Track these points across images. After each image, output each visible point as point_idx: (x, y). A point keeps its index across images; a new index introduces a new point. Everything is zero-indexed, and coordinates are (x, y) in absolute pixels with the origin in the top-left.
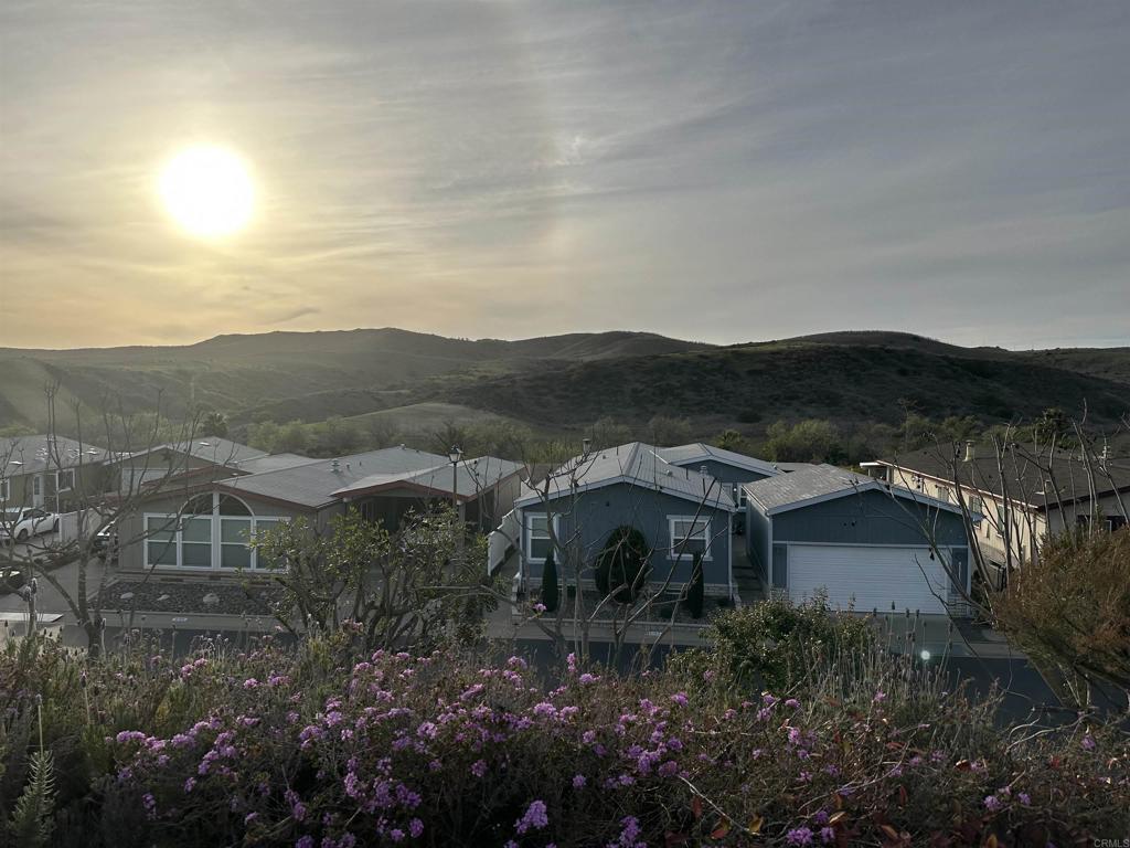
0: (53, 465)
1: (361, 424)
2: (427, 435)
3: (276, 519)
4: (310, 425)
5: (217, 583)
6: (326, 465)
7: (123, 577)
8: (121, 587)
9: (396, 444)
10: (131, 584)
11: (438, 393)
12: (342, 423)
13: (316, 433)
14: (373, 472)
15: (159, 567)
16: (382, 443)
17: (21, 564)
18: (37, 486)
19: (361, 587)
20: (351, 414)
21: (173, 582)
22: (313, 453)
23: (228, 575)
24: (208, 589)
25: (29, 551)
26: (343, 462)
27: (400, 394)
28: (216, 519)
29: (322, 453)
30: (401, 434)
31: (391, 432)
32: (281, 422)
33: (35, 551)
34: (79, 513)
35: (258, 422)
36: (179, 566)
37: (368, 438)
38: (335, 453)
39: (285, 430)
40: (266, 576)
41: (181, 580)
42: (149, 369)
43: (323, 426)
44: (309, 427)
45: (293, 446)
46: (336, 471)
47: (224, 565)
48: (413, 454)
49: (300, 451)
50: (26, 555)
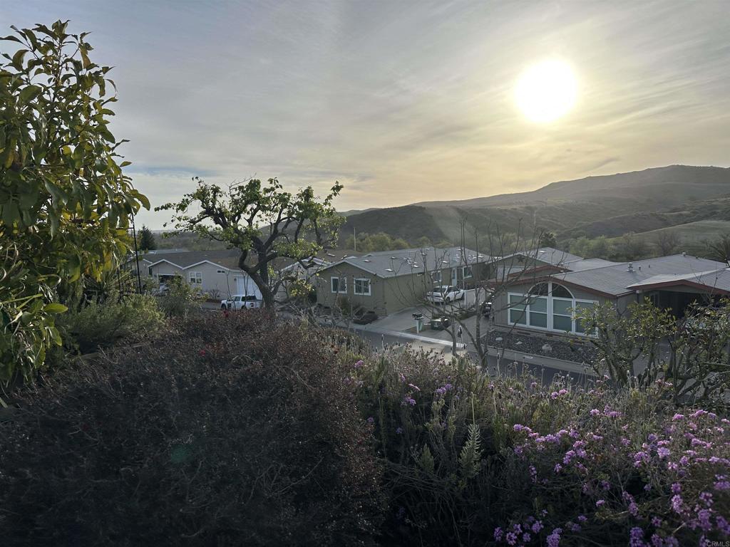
0: (463, 263)
1: (649, 238)
2: (705, 245)
3: (591, 302)
4: (610, 239)
5: (551, 338)
6: (623, 267)
7: (498, 328)
8: (496, 334)
9: (678, 253)
10: (502, 333)
11: (715, 213)
12: (635, 238)
13: (616, 244)
14: (660, 273)
15: (517, 325)
16: (666, 251)
17: (449, 316)
18: (454, 275)
19: (652, 354)
20: (642, 231)
21: (524, 334)
22: (614, 258)
23: (557, 335)
24: (545, 341)
25: (452, 309)
26: (636, 265)
27: (681, 215)
28: (550, 299)
29: (620, 258)
30: (682, 245)
31: (673, 242)
32: (592, 237)
33: (455, 309)
34: (476, 290)
35: (576, 237)
36: (528, 325)
37: (654, 248)
38: (630, 259)
39: (593, 243)
40: (584, 339)
41: (529, 334)
42: (510, 208)
43: (621, 239)
44: (610, 240)
45: (600, 253)
46: (631, 271)
47: (554, 328)
48: (692, 260)
49: (604, 257)
50: (451, 311)
